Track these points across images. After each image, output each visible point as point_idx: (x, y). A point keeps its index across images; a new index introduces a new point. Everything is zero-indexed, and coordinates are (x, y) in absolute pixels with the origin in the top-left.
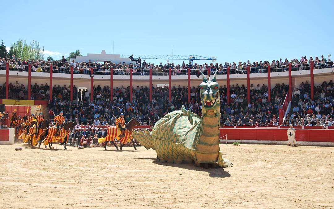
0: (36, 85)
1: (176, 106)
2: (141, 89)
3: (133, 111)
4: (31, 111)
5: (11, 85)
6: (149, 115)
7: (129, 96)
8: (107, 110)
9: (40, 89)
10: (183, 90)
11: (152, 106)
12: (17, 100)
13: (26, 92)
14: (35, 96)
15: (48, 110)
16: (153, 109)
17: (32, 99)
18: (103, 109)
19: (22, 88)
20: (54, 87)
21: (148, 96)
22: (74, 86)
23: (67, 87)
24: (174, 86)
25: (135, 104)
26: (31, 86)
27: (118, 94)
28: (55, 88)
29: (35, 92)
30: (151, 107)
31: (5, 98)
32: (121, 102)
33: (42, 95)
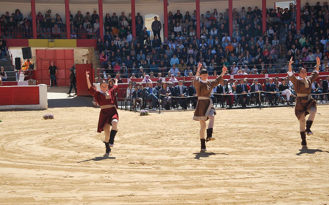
0: (79, 15)
1: (311, 39)
2: (248, 13)
3: (235, 50)
4: (75, 57)
5: (40, 16)
6: (262, 56)
7: (227, 25)
8: (190, 51)
9: (84, 21)
10: (322, 9)
11: (267, 41)
12: (50, 40)
13: (63, 27)
14: (77, 32)
15: (99, 54)
16: (267, 46)
17: (74, 38)
18: (184, 50)
19: (57, 20)
20: (106, 17)
21: (260, 23)
22: (138, 14)
23: (127, 15)
24: (307, 4)
25: (238, 39)
26: (71, 16)
27: (208, 24)
28: (108, 18)
29: (78, 26)
30: (264, 43)
31: (31, 37)
32: (214, 37)
33: (88, 30)
